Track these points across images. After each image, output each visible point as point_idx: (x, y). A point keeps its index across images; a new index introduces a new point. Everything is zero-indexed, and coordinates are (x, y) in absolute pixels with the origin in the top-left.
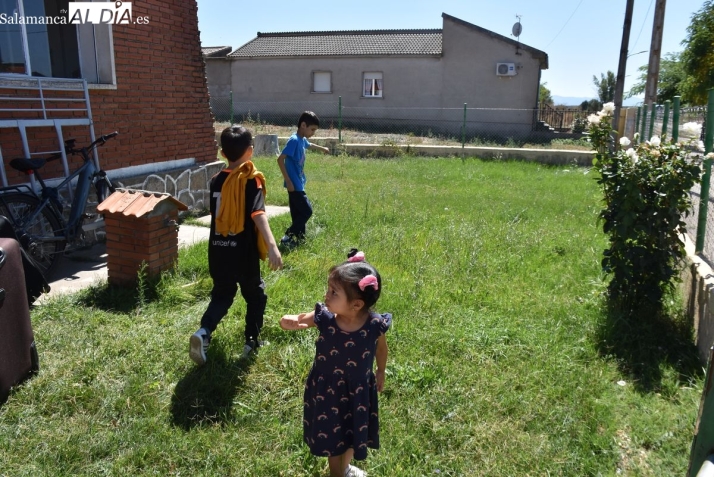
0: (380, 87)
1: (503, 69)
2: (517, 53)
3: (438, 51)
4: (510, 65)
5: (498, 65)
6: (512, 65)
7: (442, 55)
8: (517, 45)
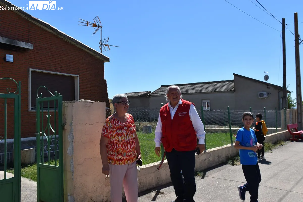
0: (209, 105)
1: (261, 95)
2: (267, 88)
3: (232, 89)
4: (264, 93)
5: (259, 93)
6: (266, 93)
7: (234, 91)
8: (267, 84)
